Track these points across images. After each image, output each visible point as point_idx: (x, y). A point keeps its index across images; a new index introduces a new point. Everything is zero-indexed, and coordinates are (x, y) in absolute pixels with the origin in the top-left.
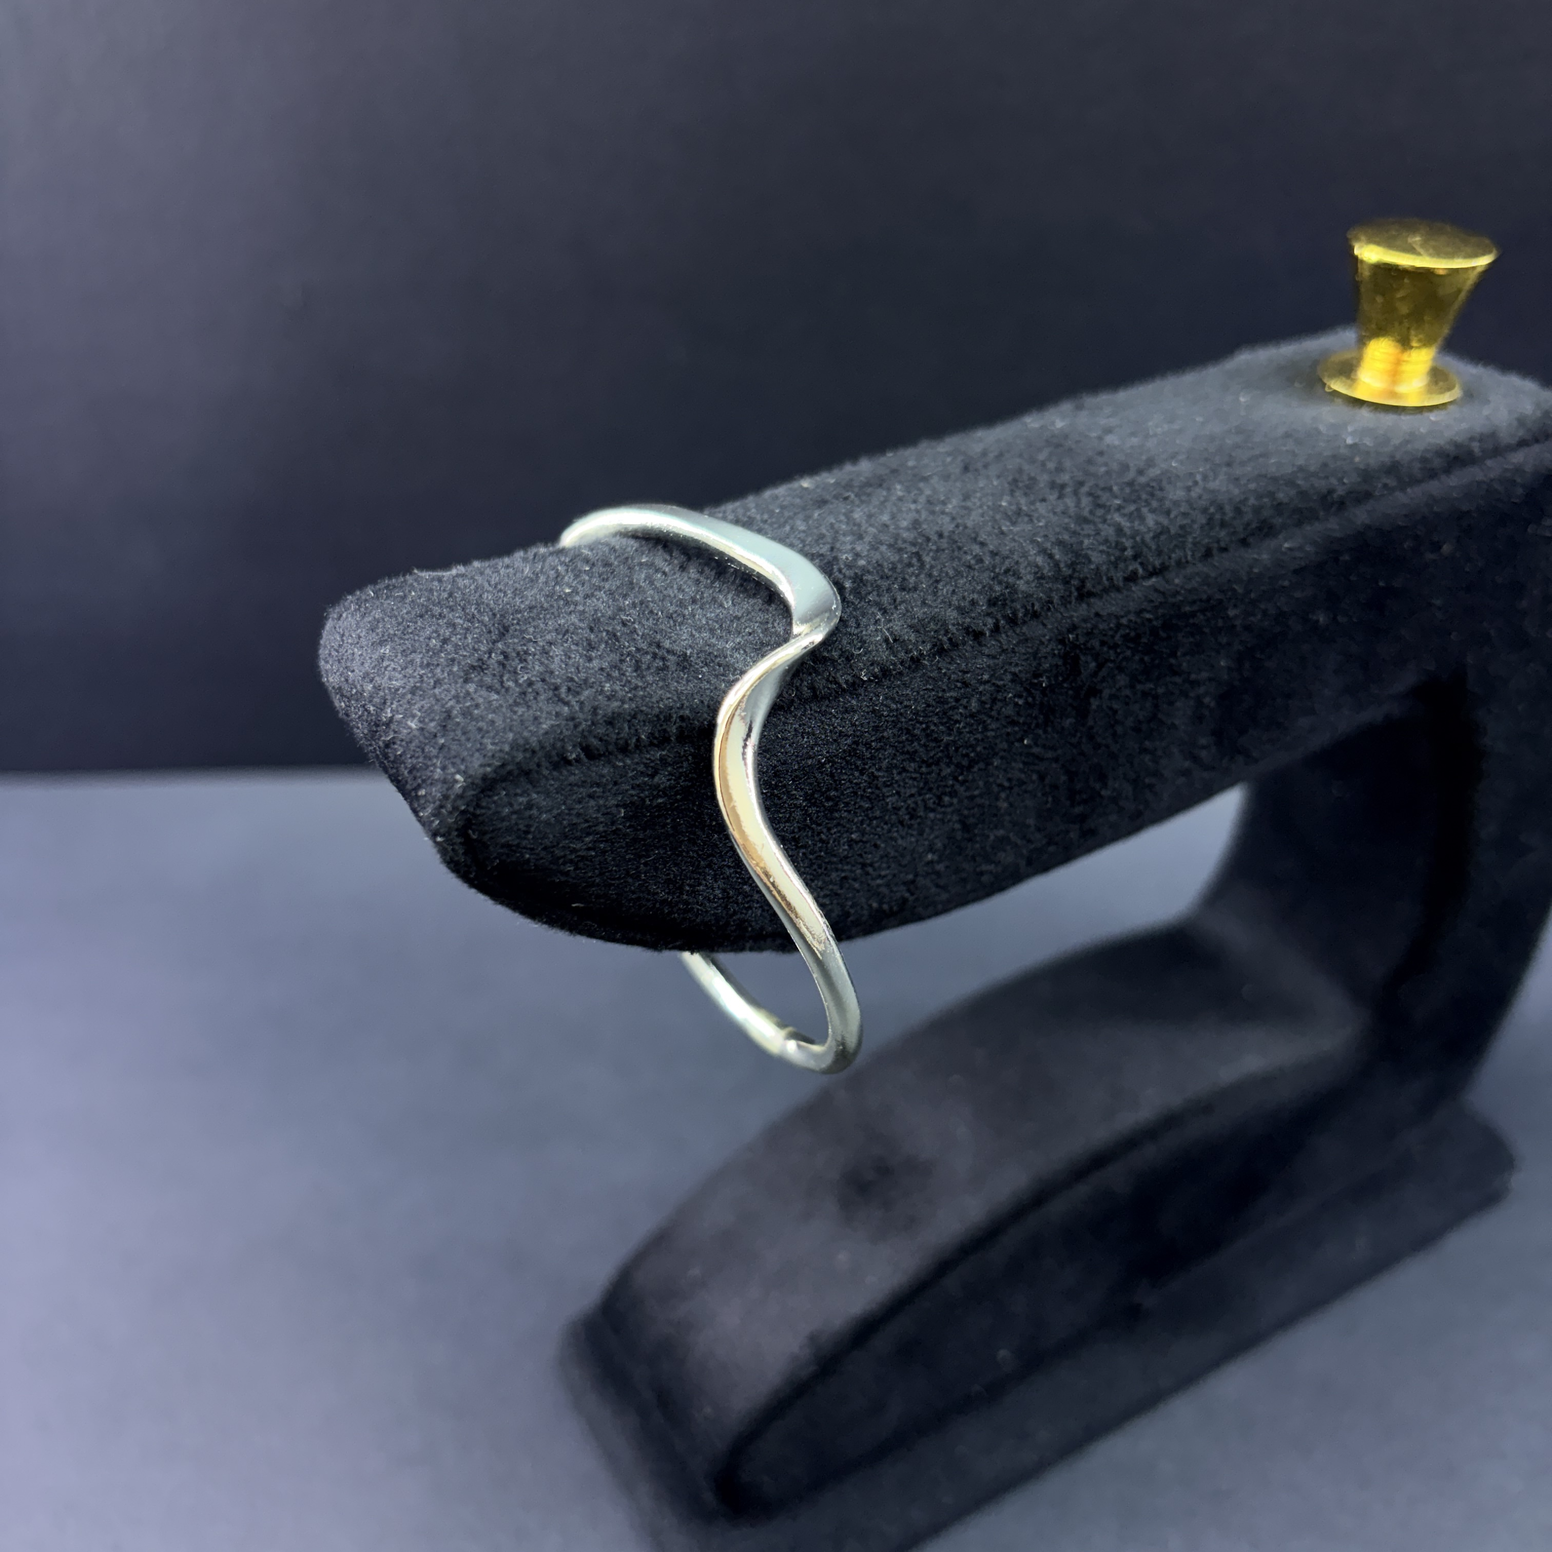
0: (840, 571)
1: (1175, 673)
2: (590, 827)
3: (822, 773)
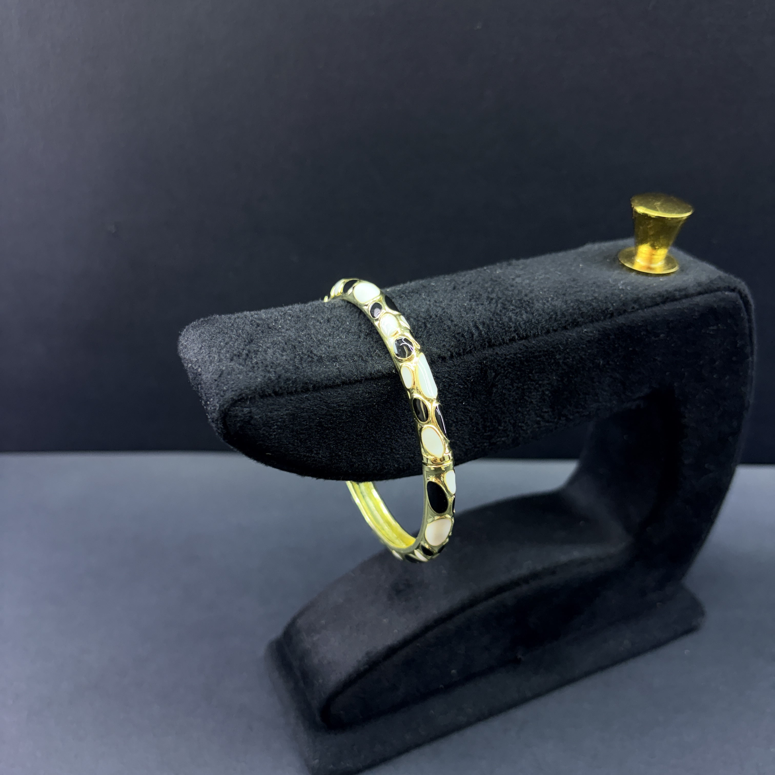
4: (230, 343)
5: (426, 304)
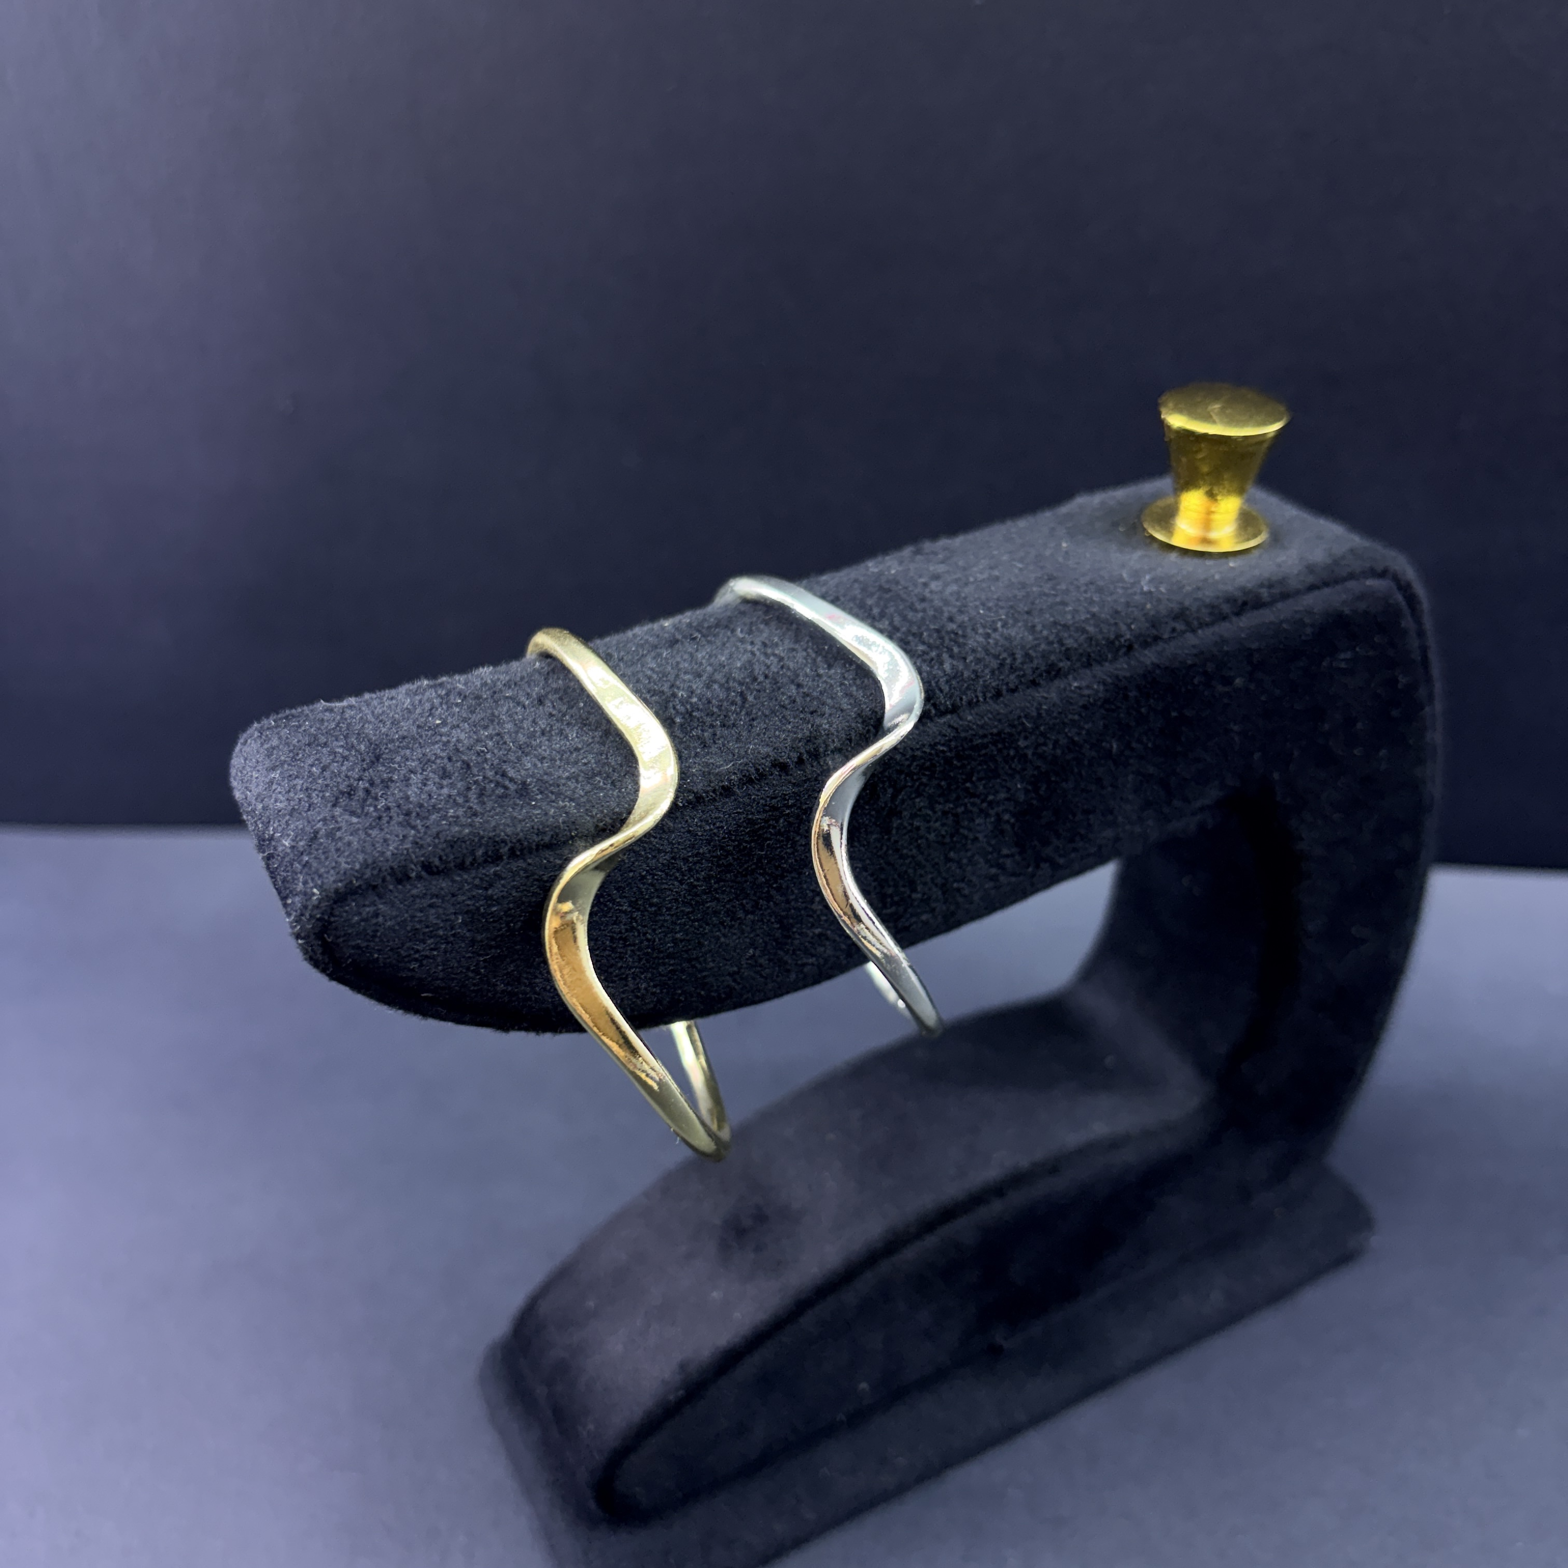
0: (674, 708)
1: (973, 795)
2: (431, 932)
3: (644, 884)
4: (332, 767)
5: (745, 651)
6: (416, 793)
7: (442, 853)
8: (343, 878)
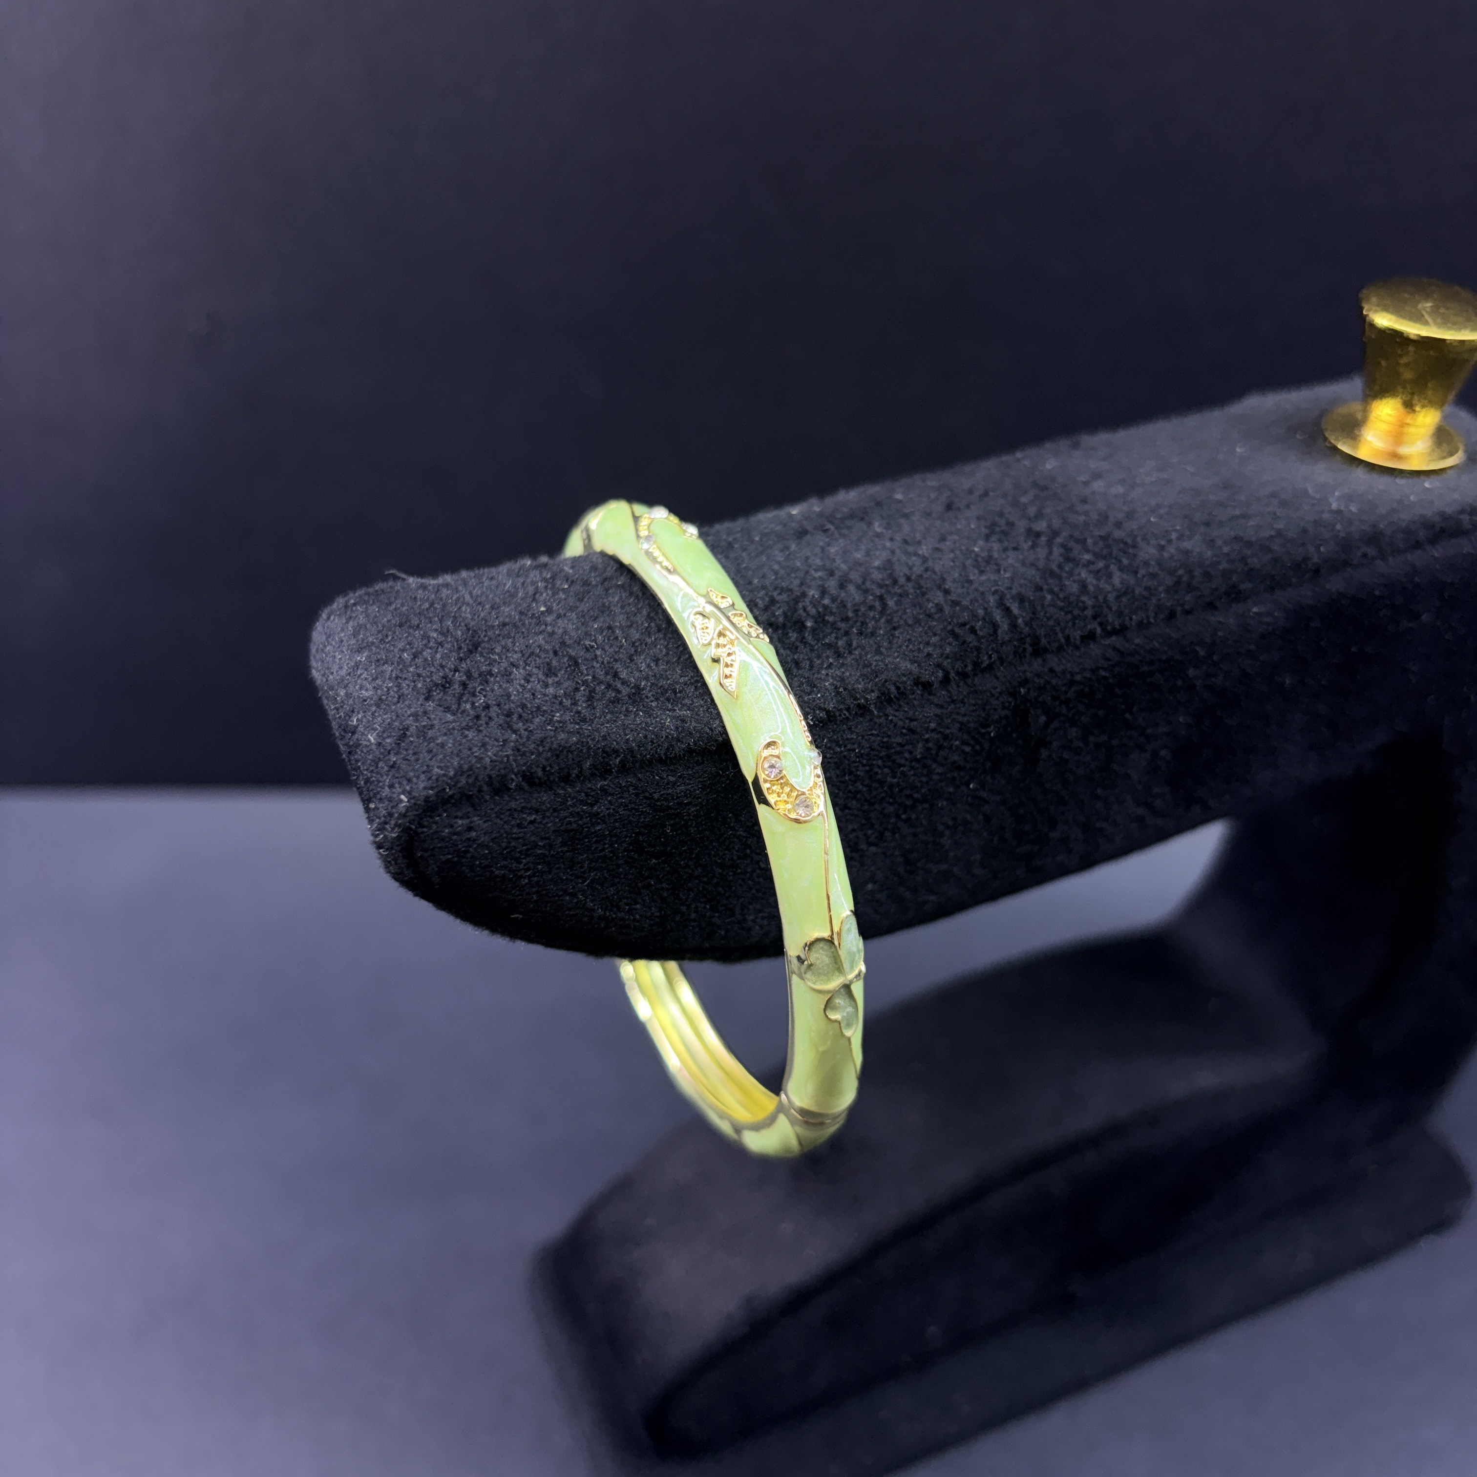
1: (1130, 728)
4: (424, 653)
5: (884, 548)
6: (518, 691)
7: (545, 763)
8: (434, 785)
